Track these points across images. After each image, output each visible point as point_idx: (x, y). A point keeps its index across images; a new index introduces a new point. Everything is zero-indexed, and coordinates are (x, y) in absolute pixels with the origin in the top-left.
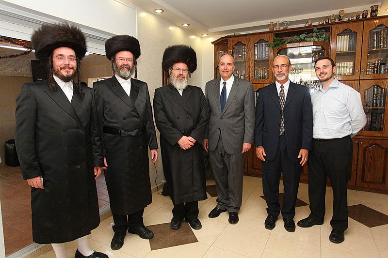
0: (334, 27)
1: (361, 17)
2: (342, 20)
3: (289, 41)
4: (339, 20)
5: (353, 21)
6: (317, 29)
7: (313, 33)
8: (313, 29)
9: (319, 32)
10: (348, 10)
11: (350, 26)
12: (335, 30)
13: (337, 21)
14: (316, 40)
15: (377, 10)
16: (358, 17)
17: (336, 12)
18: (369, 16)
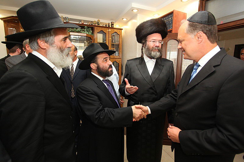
0: (96, 28)
1: (107, 26)
2: (99, 25)
3: (70, 31)
4: (98, 25)
5: (104, 27)
6: (87, 27)
7: (84, 29)
8: (84, 26)
9: (87, 29)
10: (102, 21)
11: (103, 29)
12: (96, 30)
13: (97, 25)
14: (88, 33)
15: (113, 25)
16: (106, 25)
17: (96, 20)
18: (110, 27)
